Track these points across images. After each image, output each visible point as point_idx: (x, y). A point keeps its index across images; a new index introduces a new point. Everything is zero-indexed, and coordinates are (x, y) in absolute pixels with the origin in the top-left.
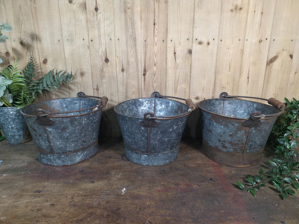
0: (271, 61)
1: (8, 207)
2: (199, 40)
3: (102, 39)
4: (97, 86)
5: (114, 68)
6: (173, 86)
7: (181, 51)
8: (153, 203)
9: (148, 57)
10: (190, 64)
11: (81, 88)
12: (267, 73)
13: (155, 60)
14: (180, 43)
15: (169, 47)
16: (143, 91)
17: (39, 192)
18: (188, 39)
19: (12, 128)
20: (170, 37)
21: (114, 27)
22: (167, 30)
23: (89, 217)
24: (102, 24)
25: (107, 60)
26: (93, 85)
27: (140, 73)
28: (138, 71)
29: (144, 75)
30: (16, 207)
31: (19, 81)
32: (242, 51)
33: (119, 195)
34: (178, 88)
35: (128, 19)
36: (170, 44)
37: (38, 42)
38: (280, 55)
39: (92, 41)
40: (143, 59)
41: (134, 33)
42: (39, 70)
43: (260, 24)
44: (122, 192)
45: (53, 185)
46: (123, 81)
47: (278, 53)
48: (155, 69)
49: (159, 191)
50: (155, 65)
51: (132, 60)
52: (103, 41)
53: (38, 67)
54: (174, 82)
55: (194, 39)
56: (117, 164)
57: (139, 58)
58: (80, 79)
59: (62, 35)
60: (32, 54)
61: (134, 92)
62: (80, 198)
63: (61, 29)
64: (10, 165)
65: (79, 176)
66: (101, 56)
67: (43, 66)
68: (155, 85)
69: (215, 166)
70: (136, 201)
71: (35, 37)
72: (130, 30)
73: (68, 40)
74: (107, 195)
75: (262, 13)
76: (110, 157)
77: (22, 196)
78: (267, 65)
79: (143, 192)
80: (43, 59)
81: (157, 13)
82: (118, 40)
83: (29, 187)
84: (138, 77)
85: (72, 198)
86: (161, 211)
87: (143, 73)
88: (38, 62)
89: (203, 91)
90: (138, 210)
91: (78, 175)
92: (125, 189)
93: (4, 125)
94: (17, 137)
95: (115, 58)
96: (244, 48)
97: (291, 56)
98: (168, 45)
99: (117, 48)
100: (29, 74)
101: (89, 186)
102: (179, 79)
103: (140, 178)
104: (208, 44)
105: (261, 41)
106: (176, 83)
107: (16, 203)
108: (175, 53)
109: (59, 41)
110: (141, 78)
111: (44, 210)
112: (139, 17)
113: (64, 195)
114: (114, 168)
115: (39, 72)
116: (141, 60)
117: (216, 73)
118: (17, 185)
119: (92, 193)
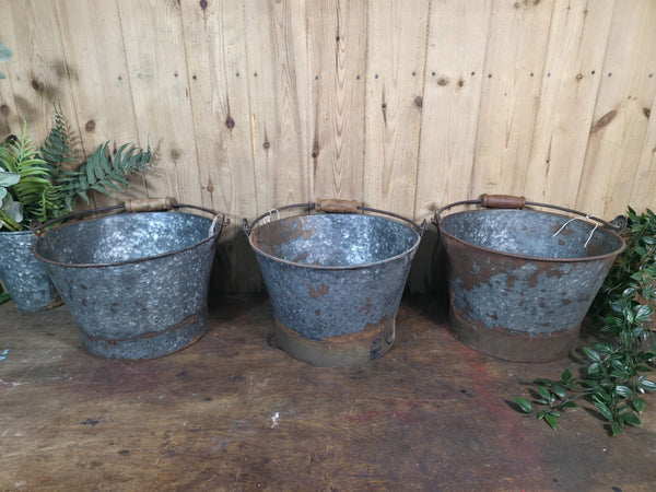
0: (602, 123)
1: (29, 458)
2: (439, 75)
3: (218, 73)
4: (210, 181)
5: (246, 141)
6: (380, 182)
7: (399, 100)
8: (340, 448)
9: (323, 114)
10: (417, 131)
11: (174, 186)
12: (590, 151)
13: (340, 123)
14: (395, 83)
15: (372, 92)
16: (312, 191)
17: (94, 423)
18: (414, 74)
19: (25, 276)
20: (373, 67)
21: (246, 47)
22: (367, 52)
23: (204, 480)
24: (217, 40)
25: (230, 123)
26: (200, 178)
27: (305, 152)
28: (300, 146)
29: (315, 156)
30: (47, 458)
31: (35, 173)
32: (537, 99)
33: (265, 430)
34: (391, 185)
35: (278, 27)
36: (372, 86)
37: (74, 82)
38: (622, 109)
39: (195, 78)
40: (312, 120)
41: (290, 58)
42: (78, 147)
43: (581, 39)
44: (271, 422)
45: (123, 406)
46: (267, 170)
47: (619, 105)
48: (339, 141)
49: (351, 419)
50: (339, 134)
51: (288, 121)
52: (220, 77)
53: (74, 138)
54: (381, 170)
55: (429, 74)
56: (259, 356)
57: (303, 118)
58: (171, 165)
59: (127, 65)
60: (58, 110)
61: (291, 193)
62: (183, 437)
63: (125, 51)
64: (25, 361)
65: (176, 385)
66: (217, 112)
67: (86, 136)
68: (339, 178)
69: (470, 360)
70: (303, 443)
71: (64, 70)
72: (283, 53)
73: (139, 76)
74: (240, 428)
75: (586, 12)
76: (242, 341)
77: (57, 432)
78: (591, 133)
79: (317, 420)
80: (86, 122)
81: (343, 11)
82: (256, 75)
83: (71, 411)
84: (301, 161)
85: (166, 437)
86: (357, 466)
87: (311, 152)
88: (74, 128)
89: (446, 191)
90: (308, 463)
91: (175, 383)
92: (277, 415)
93: (6, 271)
94: (37, 296)
95: (248, 116)
96: (540, 94)
97: (647, 112)
98: (369, 88)
99: (253, 95)
100: (56, 156)
101: (202, 407)
102: (392, 165)
103: (310, 388)
104: (461, 84)
105: (579, 78)
106: (387, 173)
107: (44, 449)
108: (384, 106)
109: (120, 79)
110: (309, 163)
111: (107, 465)
112: (303, 21)
113: (147, 430)
114: (252, 367)
115: (76, 151)
116: (307, 122)
117: (476, 151)
118: (44, 406)
119: (209, 425)
